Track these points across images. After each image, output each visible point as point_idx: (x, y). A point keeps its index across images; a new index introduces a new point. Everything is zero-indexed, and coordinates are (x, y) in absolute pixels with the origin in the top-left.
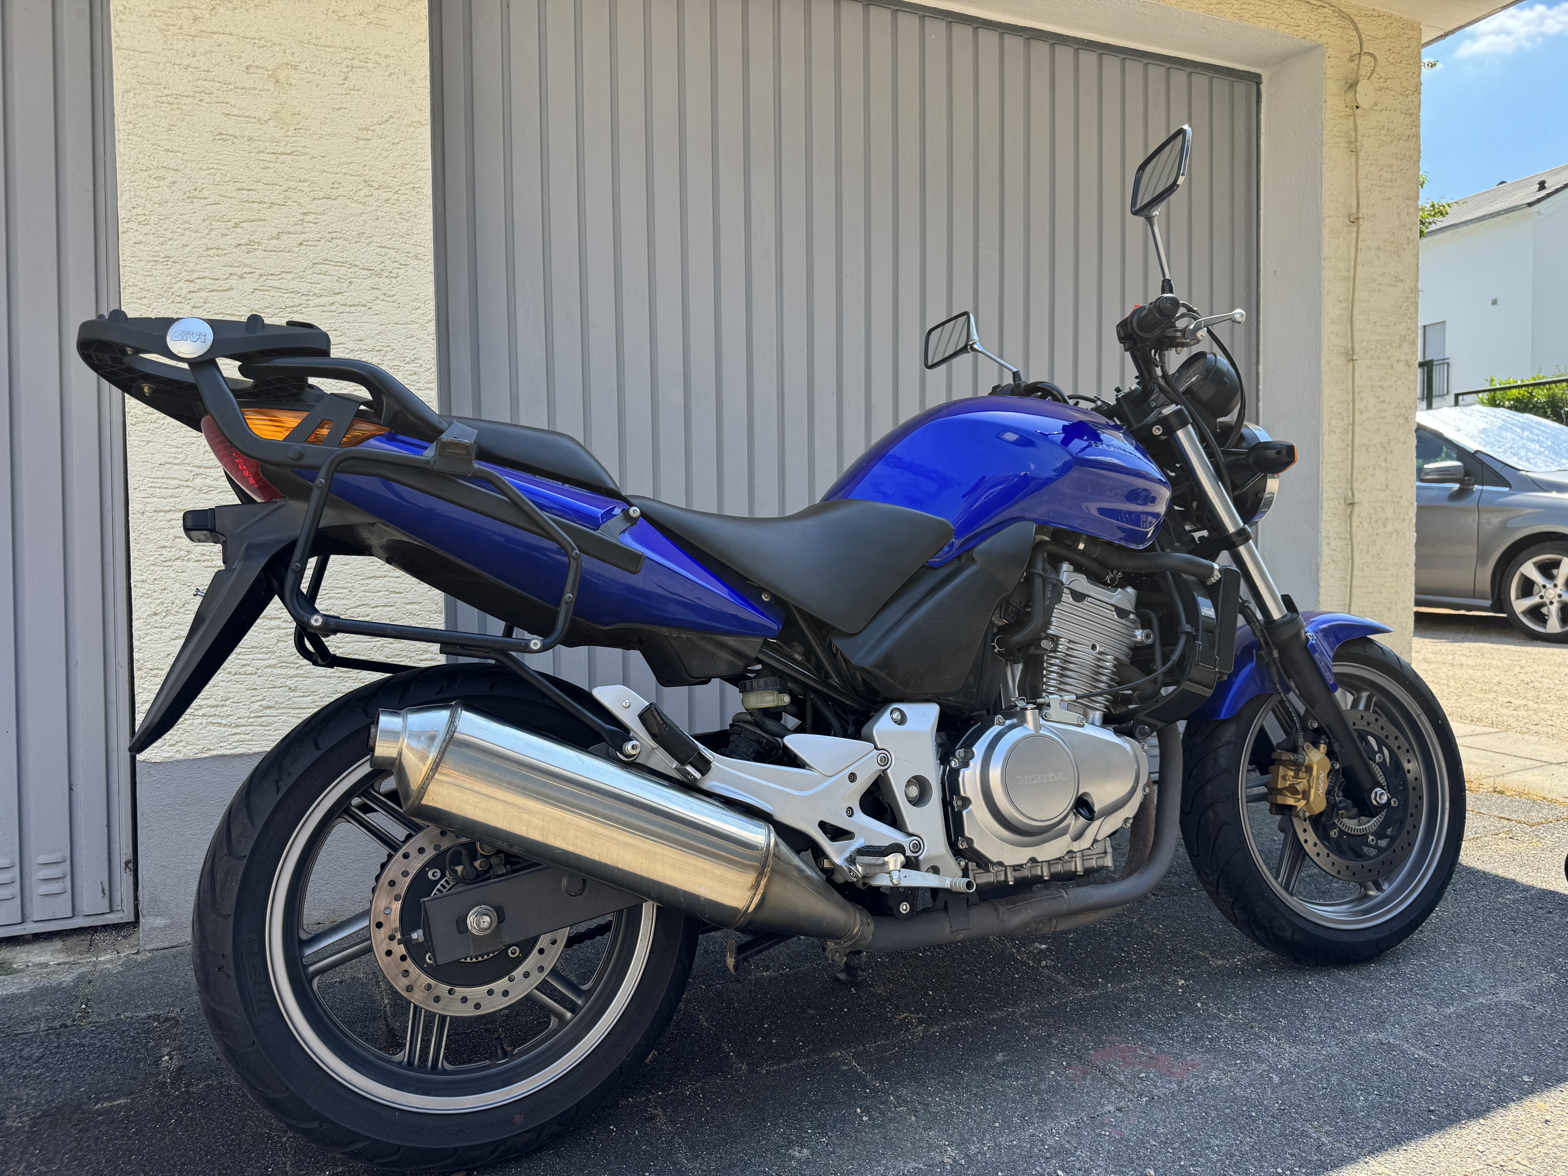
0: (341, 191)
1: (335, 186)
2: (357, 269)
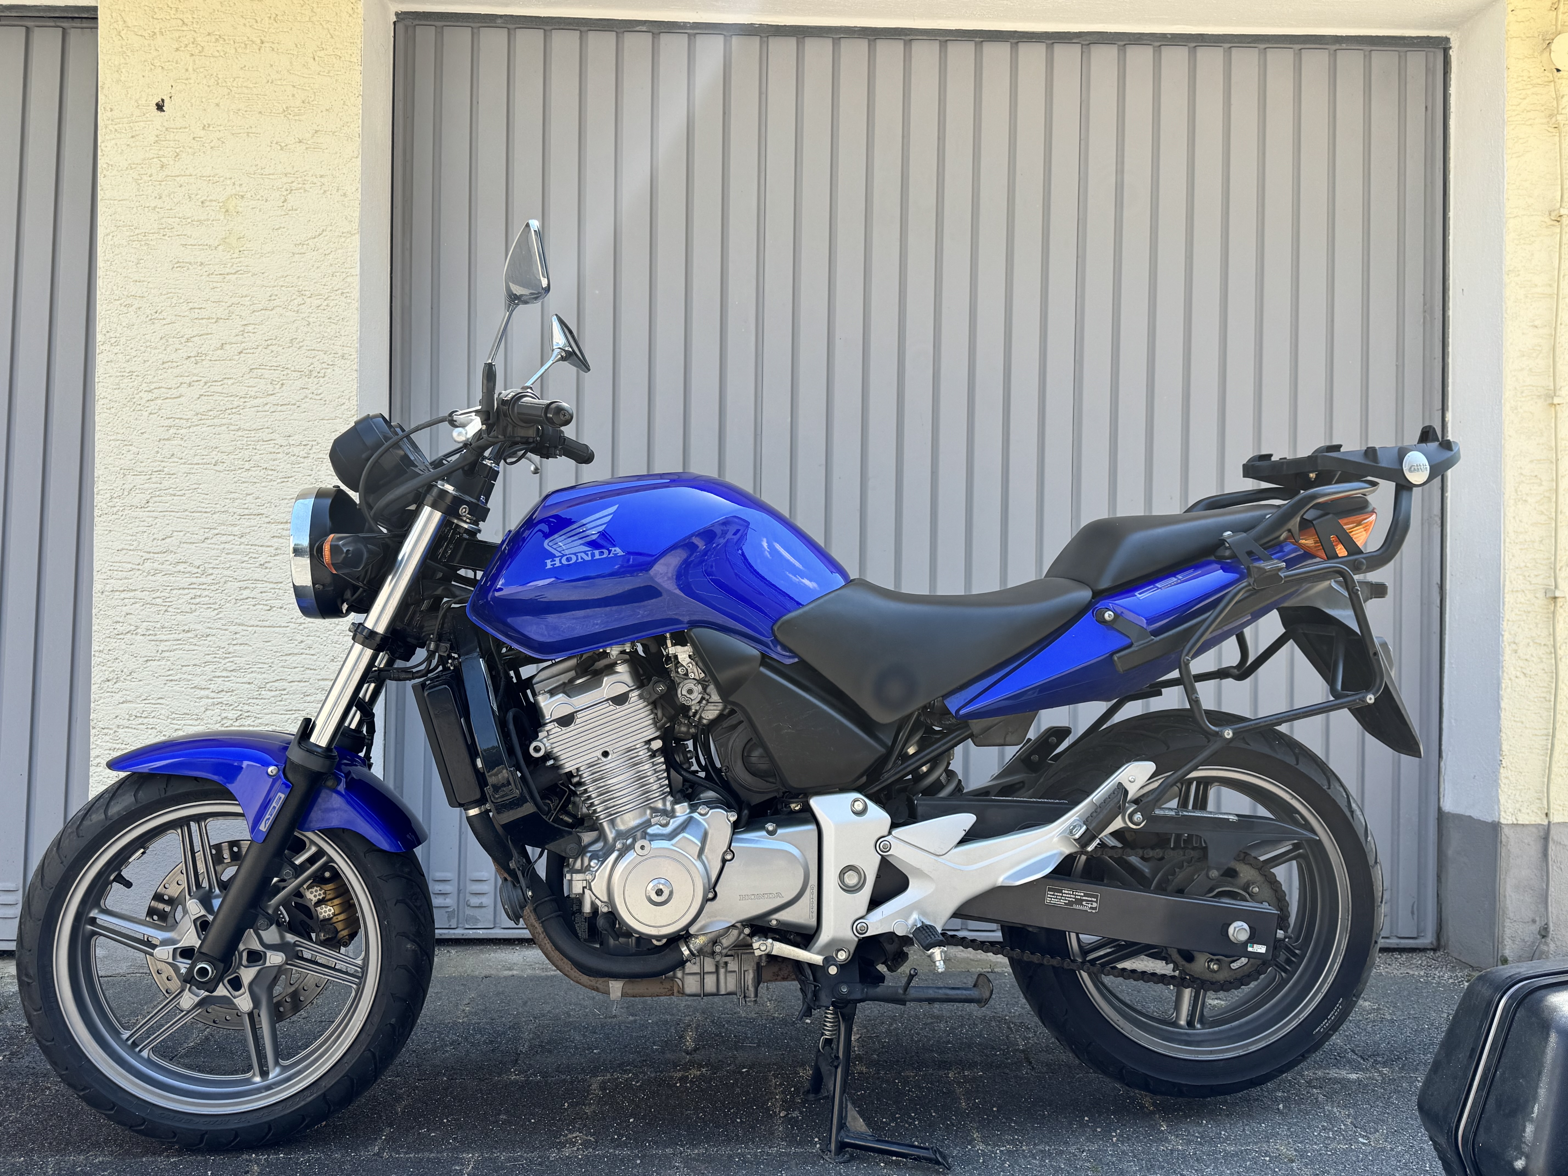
2: (289, 372)
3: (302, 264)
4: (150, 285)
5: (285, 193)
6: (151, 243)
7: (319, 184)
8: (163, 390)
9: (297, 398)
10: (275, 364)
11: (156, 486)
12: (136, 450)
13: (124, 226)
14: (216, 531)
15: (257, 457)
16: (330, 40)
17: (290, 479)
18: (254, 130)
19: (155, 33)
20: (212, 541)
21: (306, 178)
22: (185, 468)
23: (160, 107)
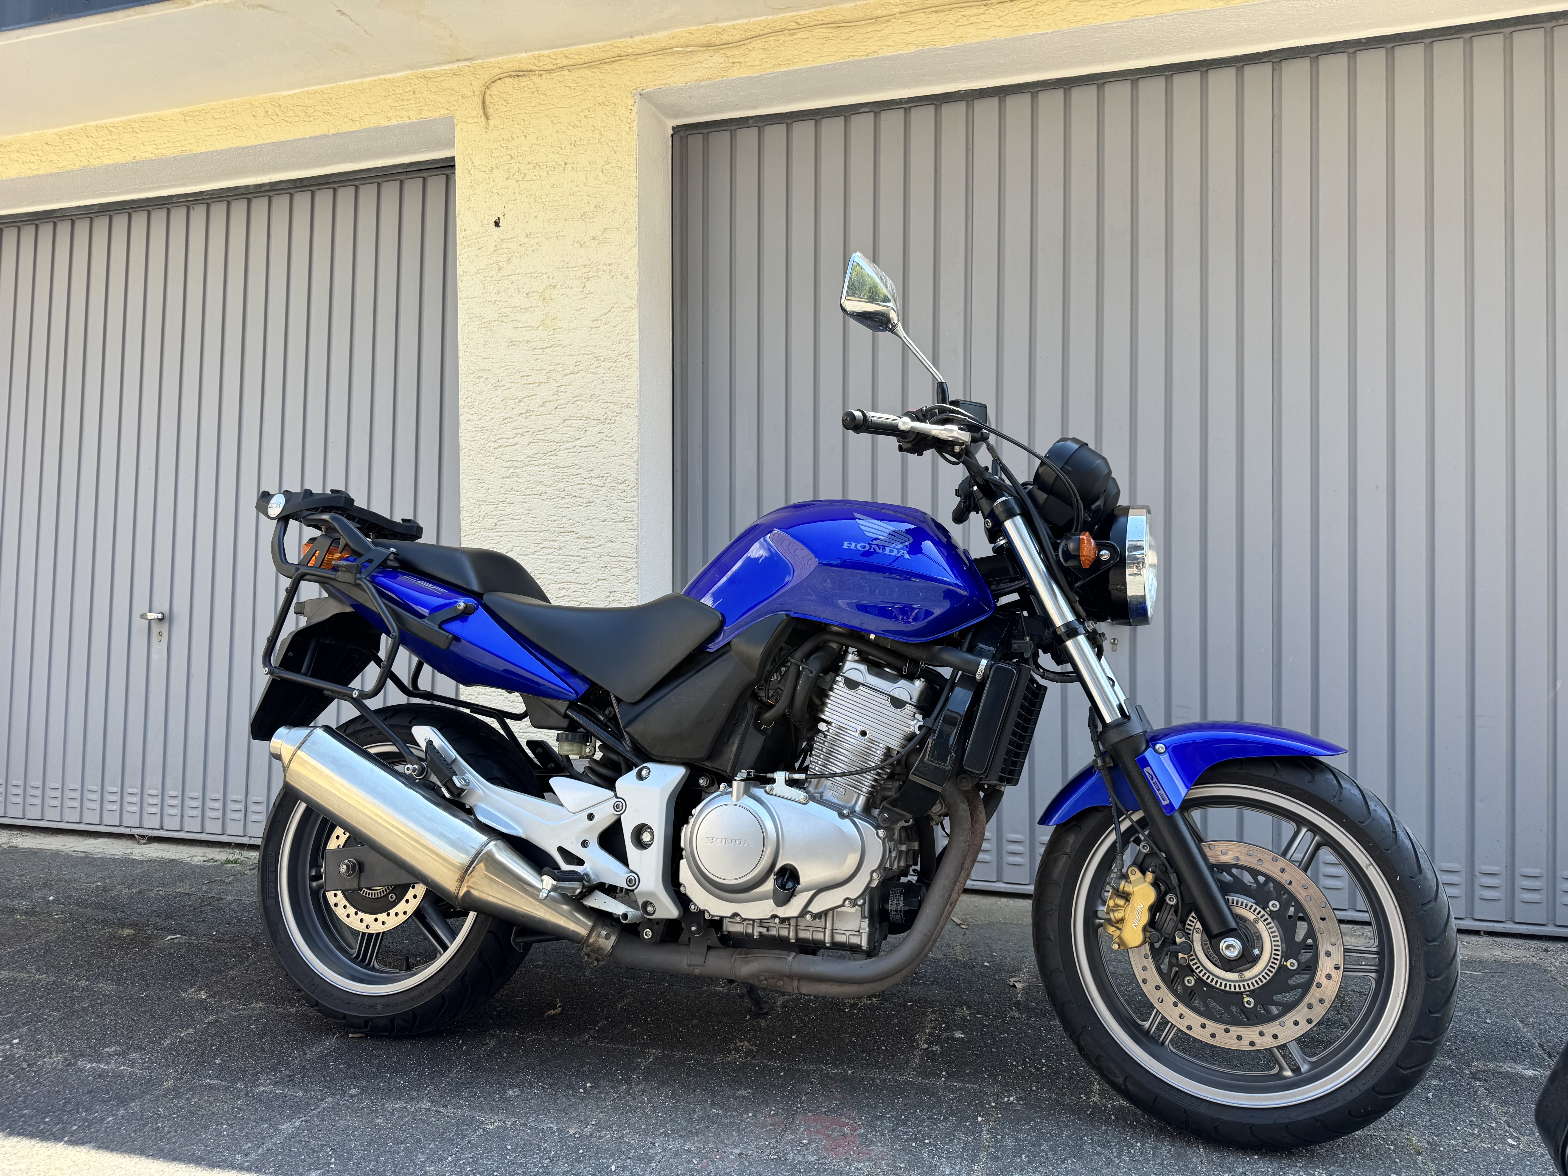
0: (580, 368)
1: (578, 364)
2: (590, 420)
3: (597, 335)
4: (494, 361)
5: (584, 281)
6: (494, 328)
7: (608, 271)
8: (504, 440)
9: (596, 441)
10: (580, 415)
11: (501, 512)
12: (486, 486)
13: (475, 317)
14: (542, 546)
15: (569, 488)
16: (614, 155)
17: (592, 504)
18: (561, 234)
19: (493, 168)
20: (539, 553)
21: (599, 267)
22: (520, 498)
23: (497, 224)
